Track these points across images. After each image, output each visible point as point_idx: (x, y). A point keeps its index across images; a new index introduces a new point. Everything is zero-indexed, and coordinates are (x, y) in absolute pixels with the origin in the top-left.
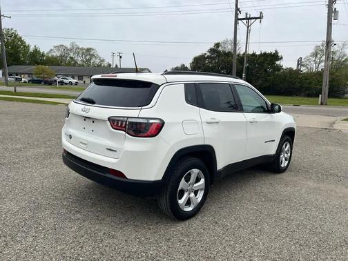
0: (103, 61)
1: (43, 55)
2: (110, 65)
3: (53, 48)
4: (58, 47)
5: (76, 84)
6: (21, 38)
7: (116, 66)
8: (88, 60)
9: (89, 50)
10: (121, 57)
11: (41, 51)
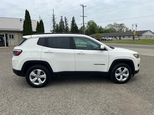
0: (128, 29)
1: (103, 29)
2: (131, 30)
3: (107, 26)
4: (109, 25)
5: (112, 40)
6: (95, 23)
7: (134, 30)
8: (121, 29)
9: (121, 25)
10: (136, 26)
11: (103, 28)
